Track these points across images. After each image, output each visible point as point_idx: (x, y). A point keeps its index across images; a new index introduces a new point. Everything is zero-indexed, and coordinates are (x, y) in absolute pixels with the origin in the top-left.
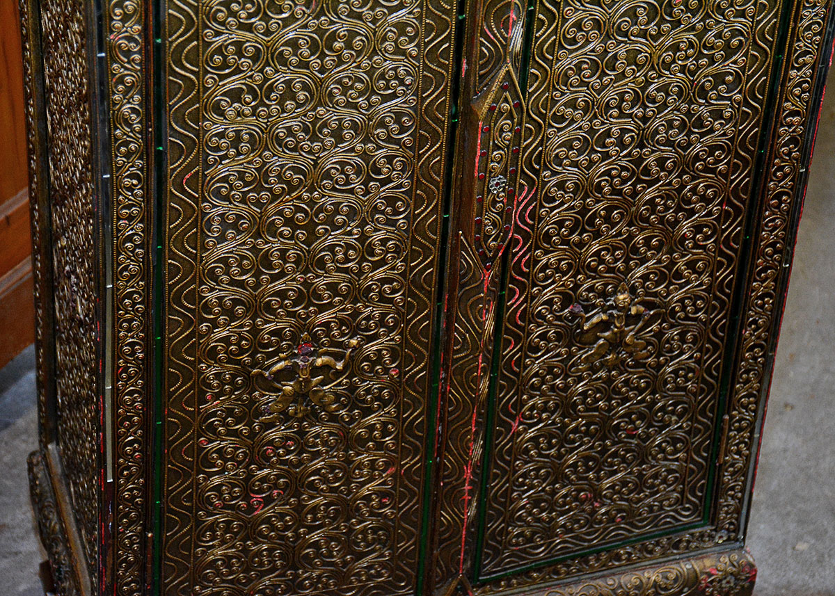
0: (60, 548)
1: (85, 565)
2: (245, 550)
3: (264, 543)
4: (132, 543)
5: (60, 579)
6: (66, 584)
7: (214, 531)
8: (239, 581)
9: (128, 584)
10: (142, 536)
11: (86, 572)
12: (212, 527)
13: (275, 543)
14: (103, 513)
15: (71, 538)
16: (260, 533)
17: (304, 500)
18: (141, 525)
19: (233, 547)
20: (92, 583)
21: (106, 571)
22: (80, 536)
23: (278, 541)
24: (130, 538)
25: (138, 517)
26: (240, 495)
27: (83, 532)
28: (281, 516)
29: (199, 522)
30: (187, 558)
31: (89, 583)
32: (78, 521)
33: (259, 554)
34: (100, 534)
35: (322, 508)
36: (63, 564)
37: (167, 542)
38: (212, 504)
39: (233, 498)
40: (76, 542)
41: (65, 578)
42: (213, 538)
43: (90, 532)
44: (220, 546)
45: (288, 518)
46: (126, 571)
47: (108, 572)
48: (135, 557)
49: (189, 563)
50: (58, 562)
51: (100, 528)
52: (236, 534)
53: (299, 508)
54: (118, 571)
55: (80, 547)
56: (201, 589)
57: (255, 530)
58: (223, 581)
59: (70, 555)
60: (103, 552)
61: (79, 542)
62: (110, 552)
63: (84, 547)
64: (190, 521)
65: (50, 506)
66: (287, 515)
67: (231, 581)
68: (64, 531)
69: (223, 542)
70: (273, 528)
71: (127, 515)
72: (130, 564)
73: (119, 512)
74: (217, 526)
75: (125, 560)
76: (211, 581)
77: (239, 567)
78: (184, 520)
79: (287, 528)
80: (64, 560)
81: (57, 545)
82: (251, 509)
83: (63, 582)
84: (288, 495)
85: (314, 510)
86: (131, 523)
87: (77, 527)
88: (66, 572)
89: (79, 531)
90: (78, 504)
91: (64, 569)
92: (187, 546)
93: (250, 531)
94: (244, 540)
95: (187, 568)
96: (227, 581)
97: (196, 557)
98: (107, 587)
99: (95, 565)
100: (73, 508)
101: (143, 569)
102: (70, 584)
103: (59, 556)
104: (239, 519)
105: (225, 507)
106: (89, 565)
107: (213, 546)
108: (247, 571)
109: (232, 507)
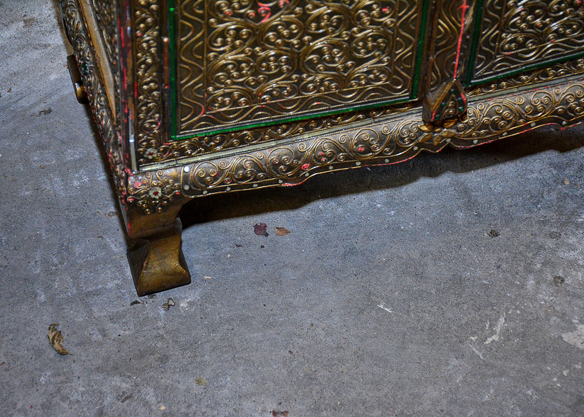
0: (84, 46)
1: (107, 63)
2: (254, 55)
3: (271, 49)
4: (149, 47)
5: (86, 74)
6: (92, 79)
7: (224, 37)
8: (248, 83)
9: (147, 84)
10: (158, 39)
11: (109, 70)
12: (223, 34)
13: (282, 50)
14: (122, 17)
15: (93, 37)
16: (268, 41)
17: (308, 9)
18: (157, 30)
19: (243, 52)
20: (115, 81)
21: (127, 71)
22: (102, 36)
23: (284, 48)
24: (147, 42)
25: (155, 23)
26: (249, 3)
27: (104, 33)
28: (287, 25)
29: (210, 28)
30: (200, 62)
31: (112, 79)
32: (98, 22)
33: (266, 59)
34: (120, 38)
35: (325, 17)
36: (88, 61)
37: (181, 46)
38: (222, 12)
39: (242, 7)
40: (98, 41)
41: (91, 73)
42: (224, 44)
43: (111, 34)
44: (231, 51)
45: (293, 26)
46: (145, 71)
47: (130, 72)
48: (153, 59)
49: (203, 66)
50: (83, 58)
51: (120, 32)
52: (245, 40)
53: (304, 17)
54: (138, 71)
55: (102, 46)
56: (214, 90)
57: (262, 37)
58: (234, 83)
59: (93, 53)
60: (123, 55)
61: (100, 41)
62: (130, 55)
63: (106, 47)
64: (202, 28)
65: (72, 5)
66: (293, 23)
67: (241, 84)
68: (86, 30)
69: (233, 48)
70: (279, 35)
71: (143, 21)
72: (148, 66)
73: (136, 17)
74: (228, 33)
75: (144, 62)
76: (222, 83)
77: (248, 70)
78: (197, 27)
79: (292, 35)
80: (89, 57)
81: (81, 43)
82: (258, 17)
83: (88, 77)
84: (294, 4)
85: (318, 19)
86: (147, 28)
87: (99, 27)
88: (91, 68)
89: (101, 31)
90: (98, 6)
91: (89, 65)
92: (200, 51)
93: (258, 38)
94: (253, 46)
95: (201, 71)
96: (238, 84)
97: (208, 60)
98: (128, 86)
99: (117, 65)
100: (94, 9)
101: (160, 71)
102: (95, 79)
103: (84, 53)
104: (248, 27)
105: (235, 15)
106: (111, 64)
107: (224, 52)
108: (255, 74)
109: (241, 16)
